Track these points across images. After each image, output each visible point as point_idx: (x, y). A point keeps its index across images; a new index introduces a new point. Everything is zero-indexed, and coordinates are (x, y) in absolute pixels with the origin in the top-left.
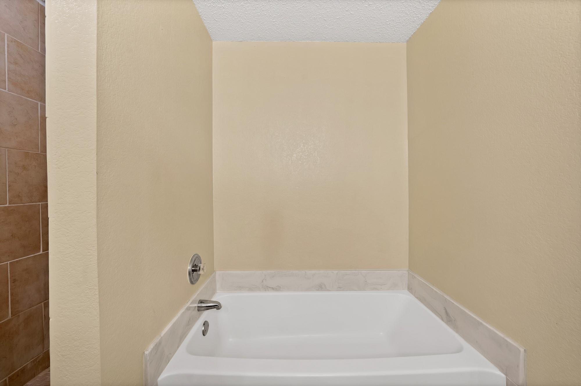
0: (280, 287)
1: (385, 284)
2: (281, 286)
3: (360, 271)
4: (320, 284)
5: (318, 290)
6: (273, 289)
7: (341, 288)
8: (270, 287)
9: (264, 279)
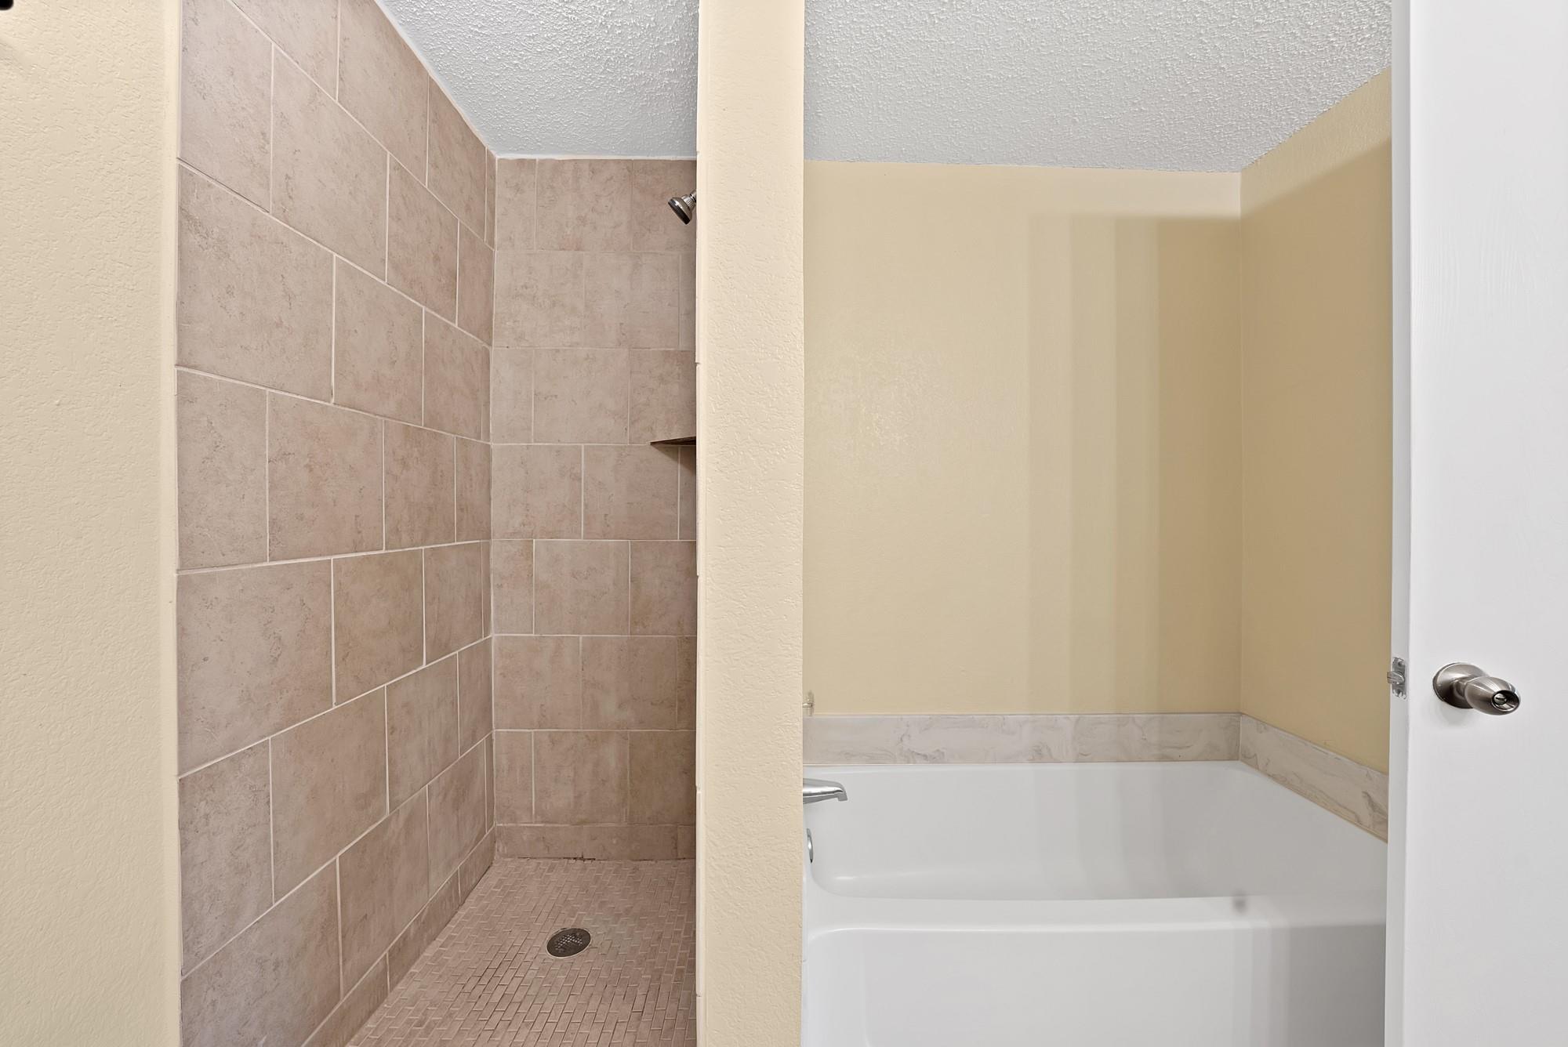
0: (943, 753)
1: (1188, 747)
2: (944, 751)
3: (1131, 716)
4: (1038, 747)
5: (1032, 761)
6: (925, 757)
7: (1086, 755)
8: (919, 754)
9: (904, 735)
